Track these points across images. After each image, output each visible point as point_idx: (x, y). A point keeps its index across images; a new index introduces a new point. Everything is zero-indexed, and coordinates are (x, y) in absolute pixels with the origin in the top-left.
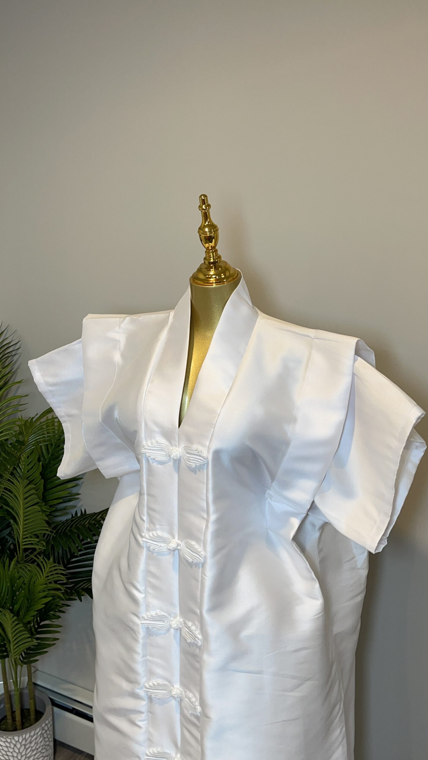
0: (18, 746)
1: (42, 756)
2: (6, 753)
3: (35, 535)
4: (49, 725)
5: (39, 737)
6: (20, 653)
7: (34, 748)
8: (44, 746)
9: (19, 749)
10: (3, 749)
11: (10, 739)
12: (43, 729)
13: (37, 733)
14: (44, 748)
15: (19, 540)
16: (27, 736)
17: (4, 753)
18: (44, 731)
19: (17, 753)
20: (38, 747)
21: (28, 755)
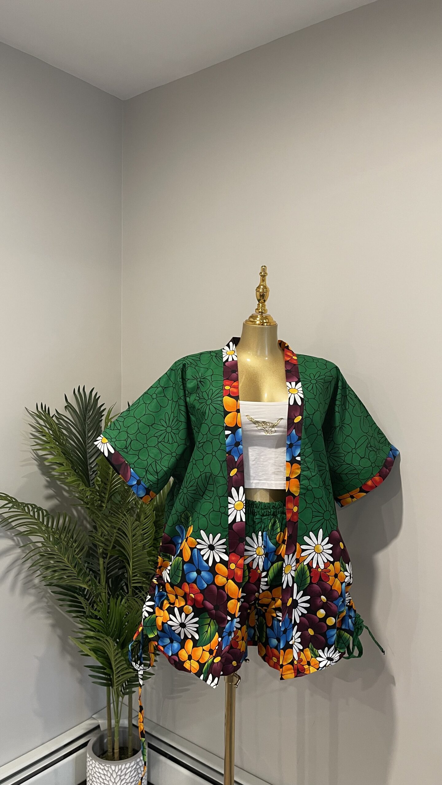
0: (115, 776)
5: (133, 772)
6: (121, 684)
7: (128, 781)
9: (115, 779)
10: (101, 777)
11: (108, 767)
12: (137, 764)
13: (132, 767)
16: (123, 769)
17: (102, 781)
18: (138, 767)
19: (113, 783)
20: (132, 781)
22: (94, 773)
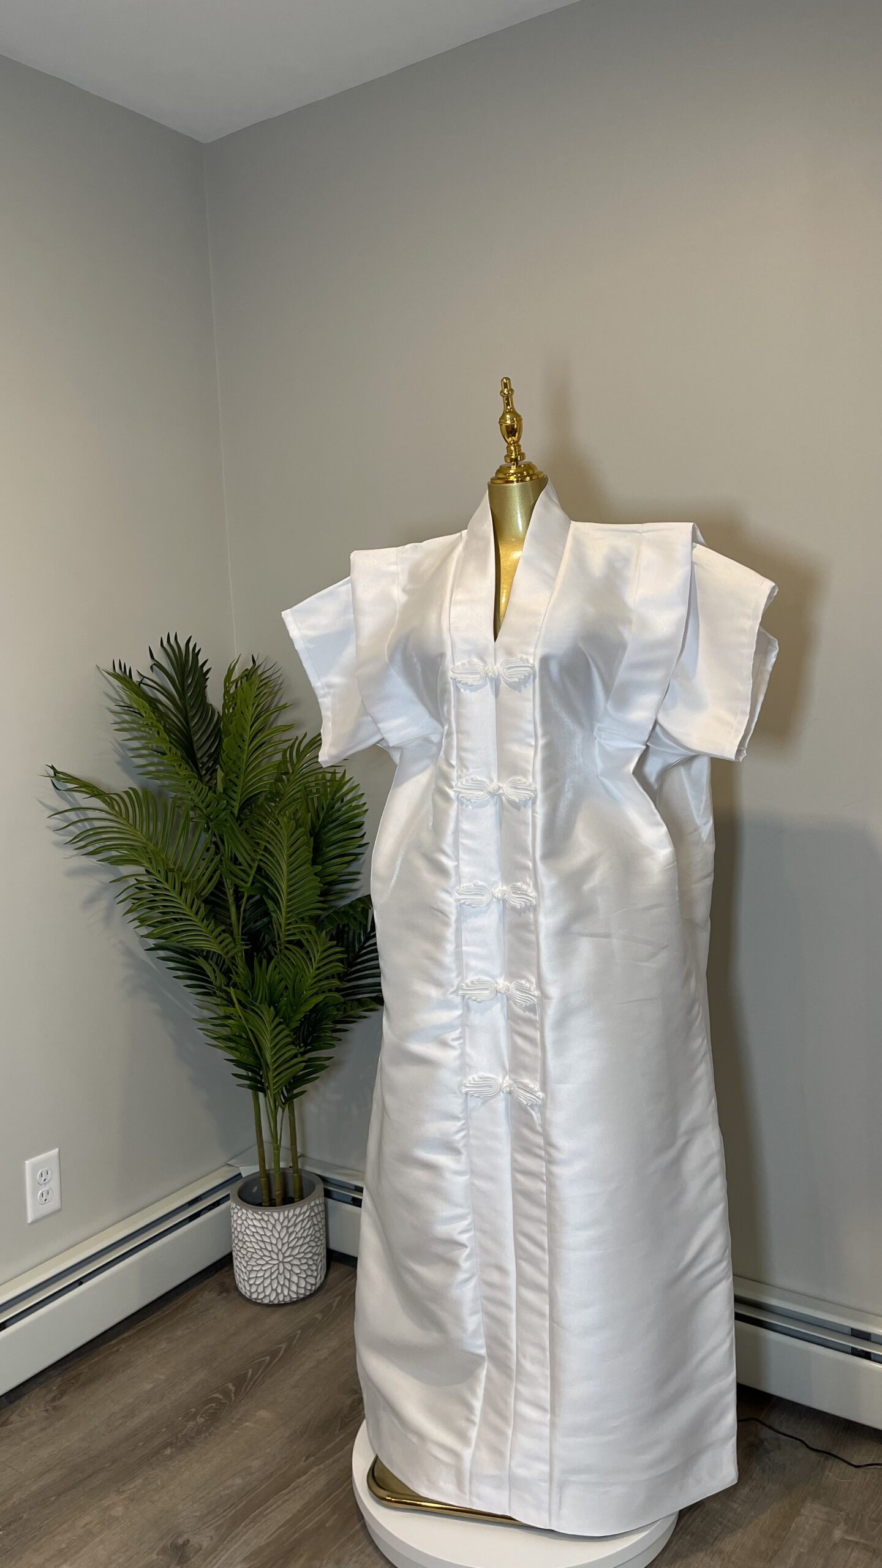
0: (279, 1228)
1: (310, 1252)
2: (262, 1238)
3: (303, 919)
4: (320, 1209)
5: (307, 1220)
6: (280, 1088)
7: (299, 1235)
8: (314, 1237)
9: (279, 1233)
10: (257, 1232)
11: (268, 1215)
12: (312, 1209)
13: (304, 1213)
14: (313, 1240)
15: (281, 935)
16: (290, 1216)
17: (259, 1238)
18: (313, 1214)
19: (277, 1239)
20: (305, 1235)
21: (291, 1245)
22: (246, 1227)
